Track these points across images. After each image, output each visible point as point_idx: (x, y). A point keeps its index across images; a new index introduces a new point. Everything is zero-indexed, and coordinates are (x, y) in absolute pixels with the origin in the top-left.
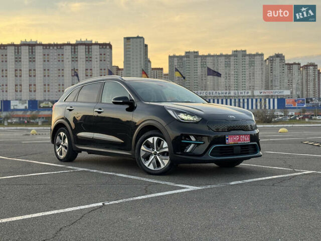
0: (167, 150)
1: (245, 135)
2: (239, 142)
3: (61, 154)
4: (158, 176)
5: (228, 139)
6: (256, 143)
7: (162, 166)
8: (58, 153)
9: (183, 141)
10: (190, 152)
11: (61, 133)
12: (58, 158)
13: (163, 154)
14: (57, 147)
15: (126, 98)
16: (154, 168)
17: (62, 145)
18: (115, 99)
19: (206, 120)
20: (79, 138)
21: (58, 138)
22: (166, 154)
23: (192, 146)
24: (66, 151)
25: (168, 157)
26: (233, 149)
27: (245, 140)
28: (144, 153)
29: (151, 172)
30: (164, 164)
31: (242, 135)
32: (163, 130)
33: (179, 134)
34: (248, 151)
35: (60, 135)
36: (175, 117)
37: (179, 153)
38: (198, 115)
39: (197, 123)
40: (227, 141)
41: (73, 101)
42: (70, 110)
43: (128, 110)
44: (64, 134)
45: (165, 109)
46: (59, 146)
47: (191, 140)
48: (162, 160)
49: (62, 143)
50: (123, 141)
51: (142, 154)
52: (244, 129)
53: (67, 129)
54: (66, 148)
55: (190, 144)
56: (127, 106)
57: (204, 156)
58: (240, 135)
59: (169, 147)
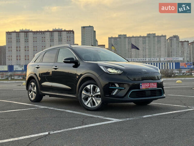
0: (99, 93)
1: (153, 83)
2: (149, 88)
3: (32, 97)
4: (93, 112)
5: (141, 86)
6: (161, 89)
7: (97, 105)
8: (30, 97)
9: (110, 87)
10: (115, 95)
11: (32, 83)
12: (30, 100)
13: (97, 96)
14: (29, 92)
15: (73, 59)
16: (91, 106)
17: (33, 91)
18: (65, 60)
19: (126, 73)
20: (43, 86)
21: (30, 86)
22: (99, 96)
23: (116, 90)
24: (35, 95)
25: (100, 99)
26: (145, 93)
27: (154, 86)
28: (84, 96)
29: (89, 109)
30: (98, 103)
31: (152, 83)
32: (96, 80)
33: (107, 83)
34: (156, 94)
35: (31, 85)
36: (105, 71)
37: (108, 96)
38: (121, 70)
39: (120, 74)
40: (141, 87)
41: (40, 62)
42: (38, 68)
43: (74, 67)
44: (34, 84)
45: (98, 65)
46: (31, 92)
47: (115, 86)
48: (96, 100)
49: (33, 90)
50: (70, 88)
51: (83, 96)
52: (153, 79)
53: (36, 81)
54: (35, 93)
55: (115, 89)
56: (74, 64)
57: (125, 98)
58: (150, 83)
59: (100, 92)
